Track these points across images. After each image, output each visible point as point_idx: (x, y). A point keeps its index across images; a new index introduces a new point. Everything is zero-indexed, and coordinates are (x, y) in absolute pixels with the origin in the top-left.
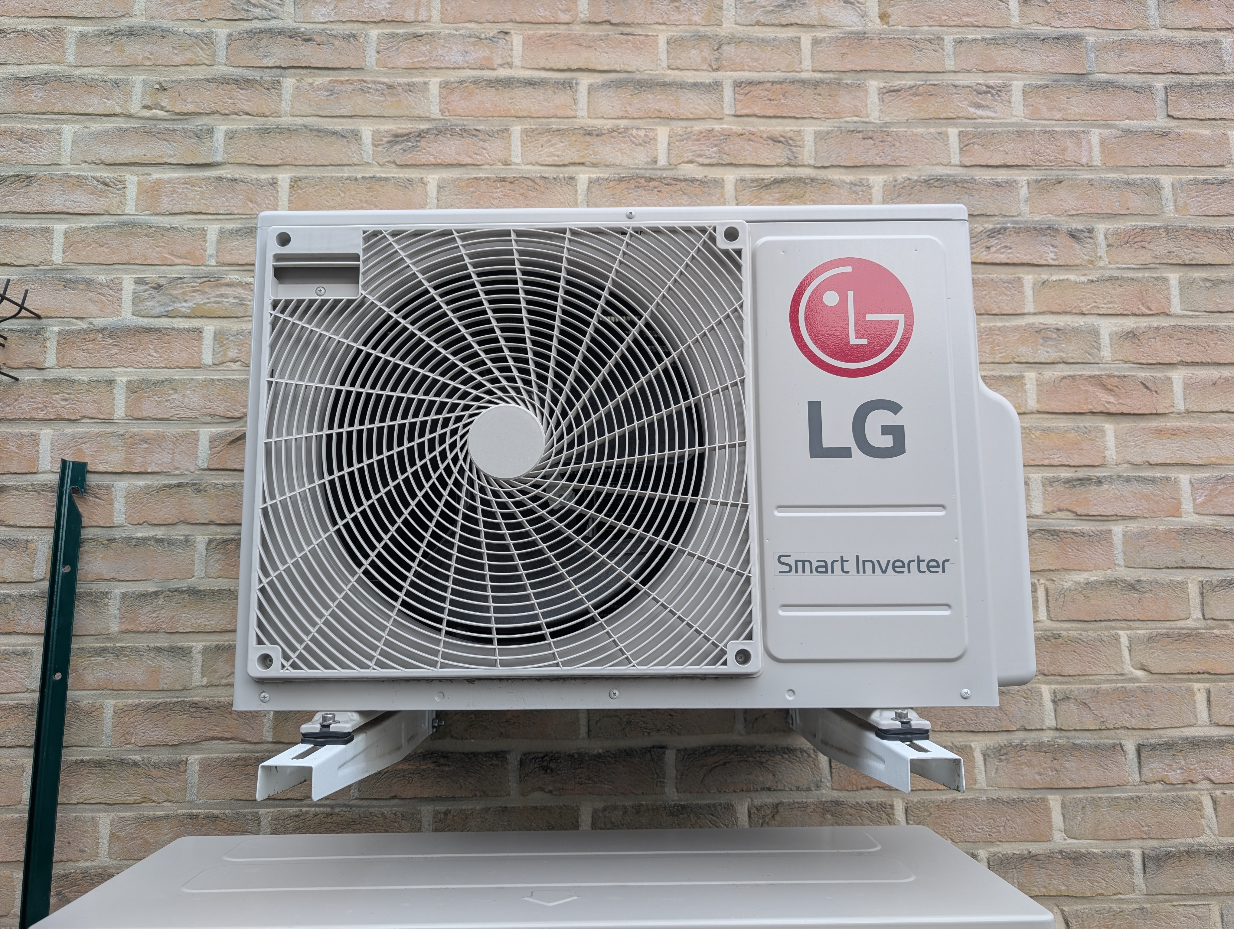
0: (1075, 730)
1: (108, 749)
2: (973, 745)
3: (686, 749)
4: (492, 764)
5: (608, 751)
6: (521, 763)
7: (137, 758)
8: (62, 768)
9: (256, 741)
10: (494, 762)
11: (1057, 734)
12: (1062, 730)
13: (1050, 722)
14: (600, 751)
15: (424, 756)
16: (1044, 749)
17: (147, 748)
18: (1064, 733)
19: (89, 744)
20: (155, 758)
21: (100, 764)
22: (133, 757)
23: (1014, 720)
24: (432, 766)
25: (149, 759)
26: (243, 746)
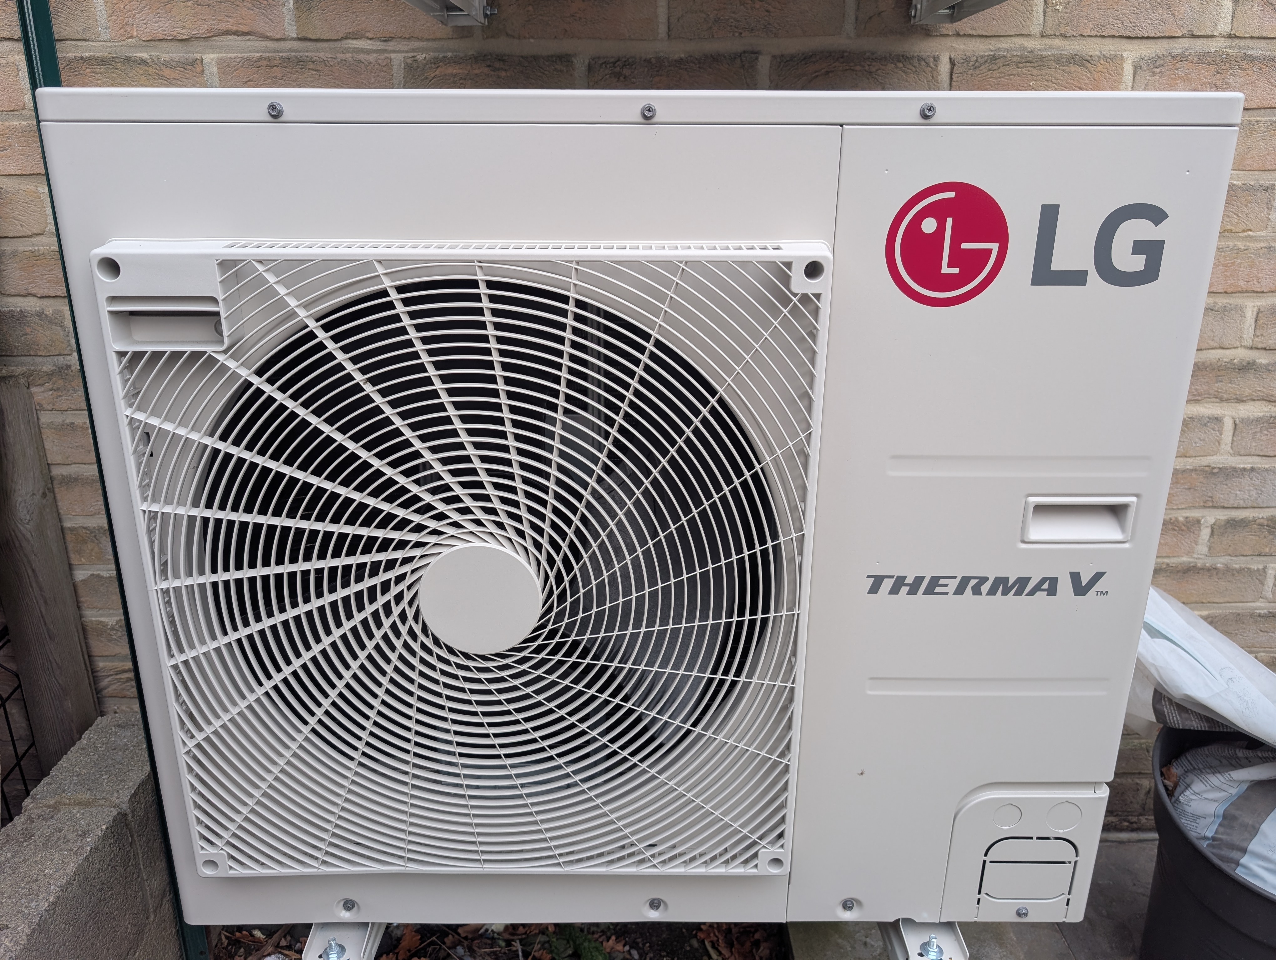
0: (1252, 38)
1: (109, 44)
2: (1125, 54)
3: (782, 56)
4: (556, 70)
5: (691, 56)
6: (590, 68)
7: (145, 56)
8: (61, 67)
9: (278, 37)
10: (558, 67)
11: (1228, 42)
12: (1237, 37)
13: (1224, 27)
14: (682, 56)
15: (476, 58)
16: (1209, 60)
17: (153, 43)
18: (1237, 41)
19: (85, 37)
20: (165, 57)
21: (103, 62)
22: (139, 55)
23: (1181, 23)
24: (486, 70)
25: (158, 57)
26: (264, 43)
